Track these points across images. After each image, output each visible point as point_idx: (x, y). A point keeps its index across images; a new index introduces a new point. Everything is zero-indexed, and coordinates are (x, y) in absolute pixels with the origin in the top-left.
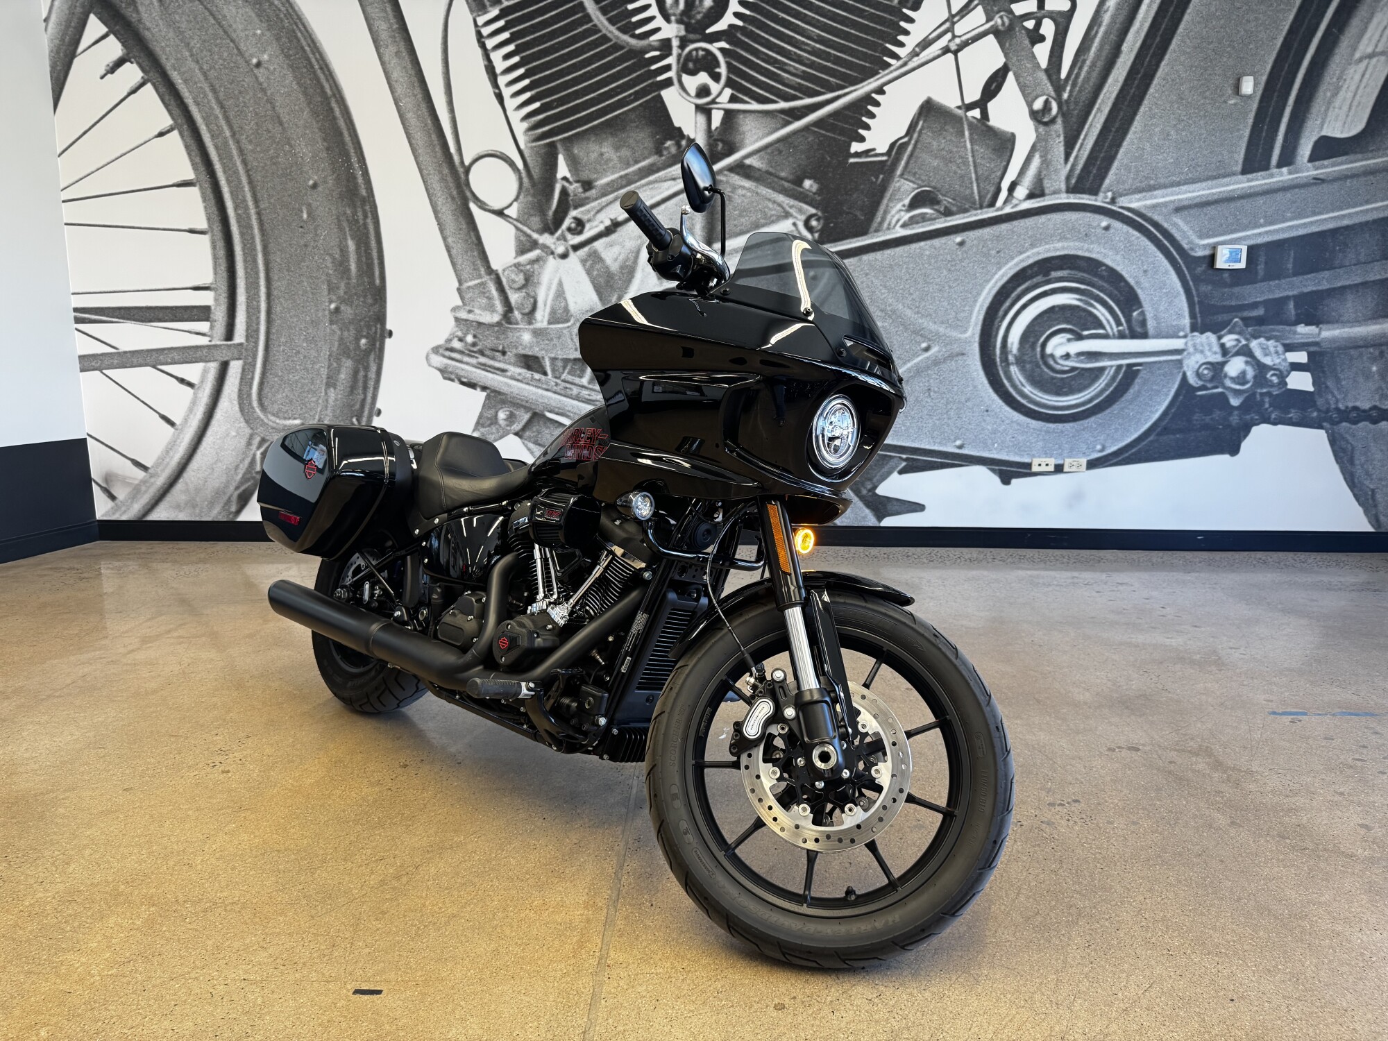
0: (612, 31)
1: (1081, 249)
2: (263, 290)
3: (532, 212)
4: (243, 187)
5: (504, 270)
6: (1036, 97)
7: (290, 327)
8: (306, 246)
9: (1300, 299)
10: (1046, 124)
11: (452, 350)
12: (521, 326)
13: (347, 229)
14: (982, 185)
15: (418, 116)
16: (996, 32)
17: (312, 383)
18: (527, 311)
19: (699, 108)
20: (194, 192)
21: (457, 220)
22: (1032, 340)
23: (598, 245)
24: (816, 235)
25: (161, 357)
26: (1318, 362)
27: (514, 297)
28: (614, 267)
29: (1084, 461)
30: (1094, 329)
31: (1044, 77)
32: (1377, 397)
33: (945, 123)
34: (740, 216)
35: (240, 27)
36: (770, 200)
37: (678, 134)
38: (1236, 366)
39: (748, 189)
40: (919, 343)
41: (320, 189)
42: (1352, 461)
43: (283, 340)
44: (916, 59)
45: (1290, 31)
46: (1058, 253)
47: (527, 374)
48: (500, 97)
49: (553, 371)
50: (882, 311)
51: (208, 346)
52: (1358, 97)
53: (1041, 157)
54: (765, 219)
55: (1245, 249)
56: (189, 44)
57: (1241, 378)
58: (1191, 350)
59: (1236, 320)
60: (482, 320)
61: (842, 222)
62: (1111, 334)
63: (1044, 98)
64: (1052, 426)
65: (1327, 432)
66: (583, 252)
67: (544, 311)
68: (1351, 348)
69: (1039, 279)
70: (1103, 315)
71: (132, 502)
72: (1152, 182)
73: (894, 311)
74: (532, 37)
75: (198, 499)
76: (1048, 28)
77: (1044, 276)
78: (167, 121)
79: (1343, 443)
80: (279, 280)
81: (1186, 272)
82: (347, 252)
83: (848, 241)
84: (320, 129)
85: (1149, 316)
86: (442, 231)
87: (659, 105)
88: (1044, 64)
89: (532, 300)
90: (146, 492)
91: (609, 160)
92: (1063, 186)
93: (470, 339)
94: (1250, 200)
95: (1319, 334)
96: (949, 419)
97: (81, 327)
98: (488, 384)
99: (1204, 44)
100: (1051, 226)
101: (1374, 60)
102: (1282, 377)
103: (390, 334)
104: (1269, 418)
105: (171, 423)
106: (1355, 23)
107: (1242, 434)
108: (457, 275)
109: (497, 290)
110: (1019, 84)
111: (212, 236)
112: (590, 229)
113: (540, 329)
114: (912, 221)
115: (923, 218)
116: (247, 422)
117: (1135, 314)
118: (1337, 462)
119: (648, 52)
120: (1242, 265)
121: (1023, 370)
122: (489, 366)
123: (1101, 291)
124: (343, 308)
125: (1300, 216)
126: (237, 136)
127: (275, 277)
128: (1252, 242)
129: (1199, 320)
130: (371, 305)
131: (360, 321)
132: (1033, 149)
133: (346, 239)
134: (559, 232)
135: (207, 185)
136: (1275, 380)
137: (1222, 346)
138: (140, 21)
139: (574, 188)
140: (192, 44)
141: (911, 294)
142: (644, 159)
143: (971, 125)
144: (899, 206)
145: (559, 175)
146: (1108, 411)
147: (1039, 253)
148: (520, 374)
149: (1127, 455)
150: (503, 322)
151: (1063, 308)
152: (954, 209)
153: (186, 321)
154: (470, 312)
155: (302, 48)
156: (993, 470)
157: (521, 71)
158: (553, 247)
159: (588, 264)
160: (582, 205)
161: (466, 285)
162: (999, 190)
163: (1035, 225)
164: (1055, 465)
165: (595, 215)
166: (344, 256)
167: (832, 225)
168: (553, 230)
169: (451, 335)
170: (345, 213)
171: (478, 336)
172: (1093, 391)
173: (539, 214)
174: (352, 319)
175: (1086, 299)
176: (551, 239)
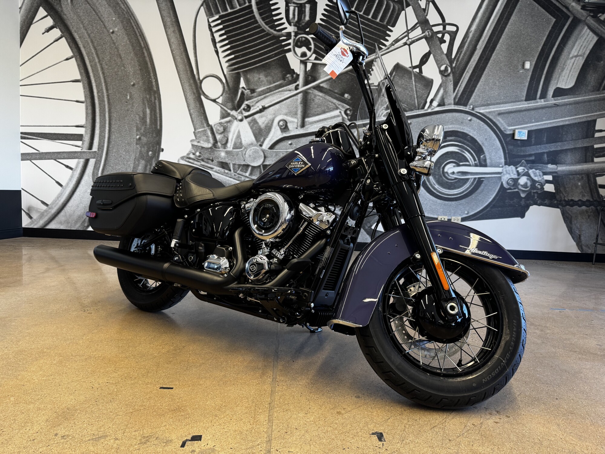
0: (267, 28)
1: (460, 129)
2: (107, 128)
3: (228, 101)
4: (102, 84)
5: (215, 125)
6: (442, 65)
7: (118, 145)
8: (128, 110)
9: (549, 153)
10: (446, 76)
11: (190, 158)
12: (221, 149)
13: (147, 104)
14: (419, 100)
15: (181, 58)
16: (426, 38)
18: (224, 143)
19: (302, 62)
20: (80, 85)
21: (195, 103)
22: (438, 165)
23: (256, 116)
24: (349, 117)
25: (59, 156)
26: (557, 180)
27: (218, 137)
28: (263, 126)
29: (460, 218)
30: (465, 162)
31: (445, 57)
32: (581, 196)
33: (404, 74)
34: (318, 107)
35: (106, 16)
36: (330, 101)
37: (292, 72)
38: (523, 180)
39: (321, 97)
41: (136, 86)
42: (571, 223)
43: (114, 150)
44: (393, 47)
45: (544, 45)
46: (450, 130)
47: (222, 170)
48: (217, 52)
49: (234, 169)
51: (80, 152)
52: (571, 73)
53: (444, 89)
54: (328, 109)
55: (527, 131)
56: (83, 22)
57: (525, 186)
58: (505, 173)
59: (523, 161)
60: (204, 146)
62: (472, 164)
63: (445, 66)
64: (447, 202)
65: (561, 210)
66: (250, 119)
67: (231, 143)
68: (570, 175)
70: (468, 156)
71: (39, 220)
72: (489, 102)
74: (232, 28)
75: (70, 220)
76: (447, 37)
77: (444, 139)
78: (71, 54)
79: (567, 215)
80: (115, 124)
81: (503, 140)
82: (146, 114)
84: (138, 61)
85: (488, 157)
86: (188, 107)
87: (285, 59)
88: (445, 51)
89: (226, 138)
90: (46, 216)
91: (262, 81)
92: (452, 102)
93: (198, 154)
94: (529, 112)
95: (557, 168)
97: (23, 141)
99: (510, 48)
100: (447, 118)
101: (578, 58)
102: (542, 186)
103: (163, 150)
104: (537, 202)
105: (61, 185)
106: (570, 43)
107: (526, 209)
108: (194, 126)
109: (211, 133)
110: (435, 59)
111: (86, 104)
112: (253, 110)
113: (229, 151)
117: (482, 156)
118: (565, 223)
119: (281, 37)
120: (526, 138)
121: (435, 178)
122: (206, 166)
123: (468, 146)
124: (142, 138)
125: (549, 119)
126: (101, 62)
127: (113, 122)
128: (529, 129)
129: (508, 160)
131: (150, 144)
132: (441, 86)
133: (146, 108)
134: (240, 110)
135: (86, 82)
136: (539, 187)
137: (518, 171)
138: (62, 11)
139: (247, 92)
140: (84, 22)
142: (277, 81)
143: (415, 75)
145: (241, 86)
146: (470, 197)
148: (219, 170)
149: (478, 216)
150: (213, 147)
151: (452, 153)
152: (407, 109)
153: (71, 140)
154: (198, 142)
155: (133, 27)
157: (227, 42)
158: (236, 116)
159: (252, 124)
160: (250, 99)
161: (198, 130)
162: (426, 102)
163: (440, 118)
164: (448, 219)
165: (255, 104)
166: (144, 115)
167: (356, 113)
168: (237, 109)
169: (189, 152)
170: (146, 97)
171: (202, 153)
172: (464, 188)
173: (231, 102)
174: (146, 143)
175: (462, 149)
176: (236, 113)
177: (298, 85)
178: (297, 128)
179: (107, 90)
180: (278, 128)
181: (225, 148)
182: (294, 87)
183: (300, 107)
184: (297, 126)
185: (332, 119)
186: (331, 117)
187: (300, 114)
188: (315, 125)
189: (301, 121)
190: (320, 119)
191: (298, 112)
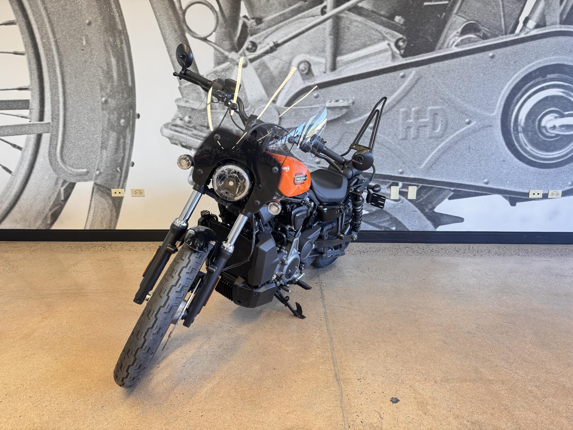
1: (567, 60)
2: (60, 90)
3: (224, 38)
4: (46, 25)
5: (207, 75)
7: (78, 113)
8: (86, 62)
11: (176, 126)
12: (218, 110)
13: (111, 51)
14: (507, 19)
17: (93, 147)
20: (15, 28)
22: (533, 117)
23: (266, 58)
24: (402, 51)
25: (1, 132)
28: (275, 72)
29: (560, 192)
30: (571, 110)
34: (355, 39)
36: (373, 29)
39: (360, 22)
40: (464, 119)
41: (93, 25)
43: (74, 120)
46: (552, 63)
50: (442, 99)
51: (28, 125)
54: (369, 41)
60: (194, 107)
61: (419, 43)
64: (542, 170)
66: (256, 63)
69: (540, 79)
73: (449, 99)
75: (27, 217)
77: (542, 78)
80: (70, 83)
82: (111, 65)
83: (422, 55)
91: (273, 4)
92: (558, 20)
93: (187, 119)
96: (480, 166)
100: (549, 46)
103: (139, 116)
105: (10, 172)
111: (29, 56)
112: (261, 49)
114: (463, 42)
115: (470, 41)
116: (55, 170)
121: (527, 136)
122: (199, 136)
124: (110, 100)
127: (67, 80)
131: (120, 108)
133: (110, 57)
134: (241, 51)
135: (23, 24)
139: (251, 23)
141: (460, 89)
142: (295, 3)
144: (455, 33)
145: (242, 15)
147: (540, 63)
151: (553, 97)
152: (489, 35)
153: (15, 109)
154: (187, 102)
156: (505, 197)
158: (237, 60)
159: (259, 71)
160: (255, 34)
161: (184, 85)
162: (517, 23)
163: (538, 45)
164: (543, 194)
165: (264, 40)
166: (109, 68)
167: (412, 45)
168: (238, 50)
169: (175, 116)
170: (109, 41)
171: (192, 117)
172: (568, 149)
173: (229, 39)
174: (115, 107)
175: (568, 92)
176: (236, 55)
177: (325, 7)
178: (325, 72)
179: (54, 34)
180: (299, 74)
182: (320, 10)
183: (330, 40)
184: (326, 70)
185: (377, 55)
186: (375, 53)
187: (329, 51)
188: (352, 66)
189: (330, 62)
190: (358, 57)
191: (326, 49)
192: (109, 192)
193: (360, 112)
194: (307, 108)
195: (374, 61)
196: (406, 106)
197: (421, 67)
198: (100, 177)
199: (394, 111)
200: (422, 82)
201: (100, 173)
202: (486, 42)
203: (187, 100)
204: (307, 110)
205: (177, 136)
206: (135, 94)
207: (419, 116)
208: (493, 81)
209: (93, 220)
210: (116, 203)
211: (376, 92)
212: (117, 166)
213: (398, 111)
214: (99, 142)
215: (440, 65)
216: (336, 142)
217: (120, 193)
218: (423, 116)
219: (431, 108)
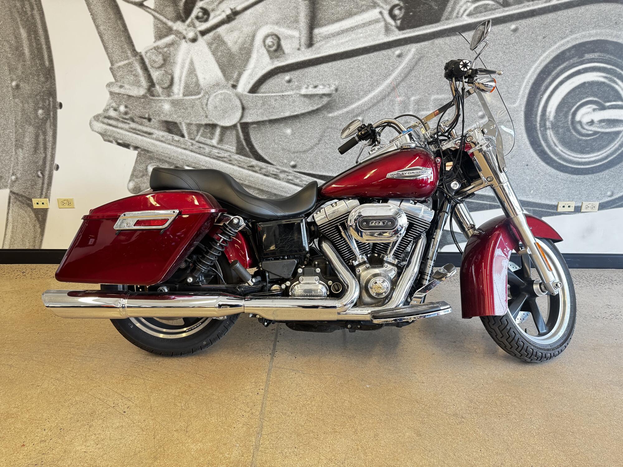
1: (611, 35)
3: (166, 3)
5: (146, 53)
11: (109, 118)
12: (162, 98)
13: (19, 19)
17: (5, 145)
18: (166, 85)
21: (106, 11)
22: (565, 109)
23: (221, 30)
24: (399, 22)
27: (156, 75)
28: (235, 49)
29: (597, 204)
30: (614, 101)
34: (337, 5)
40: (477, 112)
46: (592, 39)
47: (169, 136)
49: (189, 134)
54: (355, 8)
60: (131, 94)
61: (420, 11)
64: (575, 177)
66: (209, 37)
67: (180, 85)
69: (576, 60)
70: (622, 89)
77: (579, 58)
82: (21, 39)
83: (424, 27)
86: (94, 20)
89: (170, 76)
93: (122, 109)
98: (138, 144)
100: (588, 16)
103: (61, 105)
108: (109, 57)
109: (141, 68)
112: (214, 17)
113: (177, 100)
114: (476, 11)
115: (486, 8)
121: (557, 133)
122: (139, 131)
124: (22, 85)
130: (44, 83)
131: (36, 95)
133: (19, 28)
134: (189, 20)
146: (619, 165)
147: (576, 39)
148: (163, 136)
150: (148, 95)
151: (592, 84)
152: (511, 1)
154: (121, 87)
158: (184, 32)
159: (214, 46)
161: (117, 65)
163: (575, 15)
164: (575, 207)
165: (217, 6)
166: (18, 42)
167: (411, 14)
168: (184, 18)
169: (107, 105)
170: (15, 6)
171: (129, 106)
172: (608, 150)
173: (172, 5)
174: (30, 94)
175: (611, 77)
176: (183, 26)
178: (299, 49)
180: (265, 52)
181: (169, 96)
183: (304, 7)
184: (300, 46)
185: (366, 27)
186: (363, 24)
187: (303, 21)
188: (334, 42)
189: (305, 35)
190: (342, 29)
191: (300, 18)
192: (29, 202)
193: (346, 102)
194: (277, 96)
195: (361, 35)
196: (404, 94)
197: (423, 44)
198: (16, 185)
199: (389, 101)
200: (423, 62)
201: (17, 178)
202: (507, 11)
203: (122, 84)
204: (278, 98)
205: (112, 131)
206: (54, 76)
207: (420, 107)
208: (515, 62)
209: (12, 237)
210: (40, 216)
211: (365, 76)
212: (38, 169)
213: (392, 101)
214: (12, 139)
215: (446, 42)
216: (316, 140)
217: (43, 203)
218: (424, 107)
219: (435, 96)
